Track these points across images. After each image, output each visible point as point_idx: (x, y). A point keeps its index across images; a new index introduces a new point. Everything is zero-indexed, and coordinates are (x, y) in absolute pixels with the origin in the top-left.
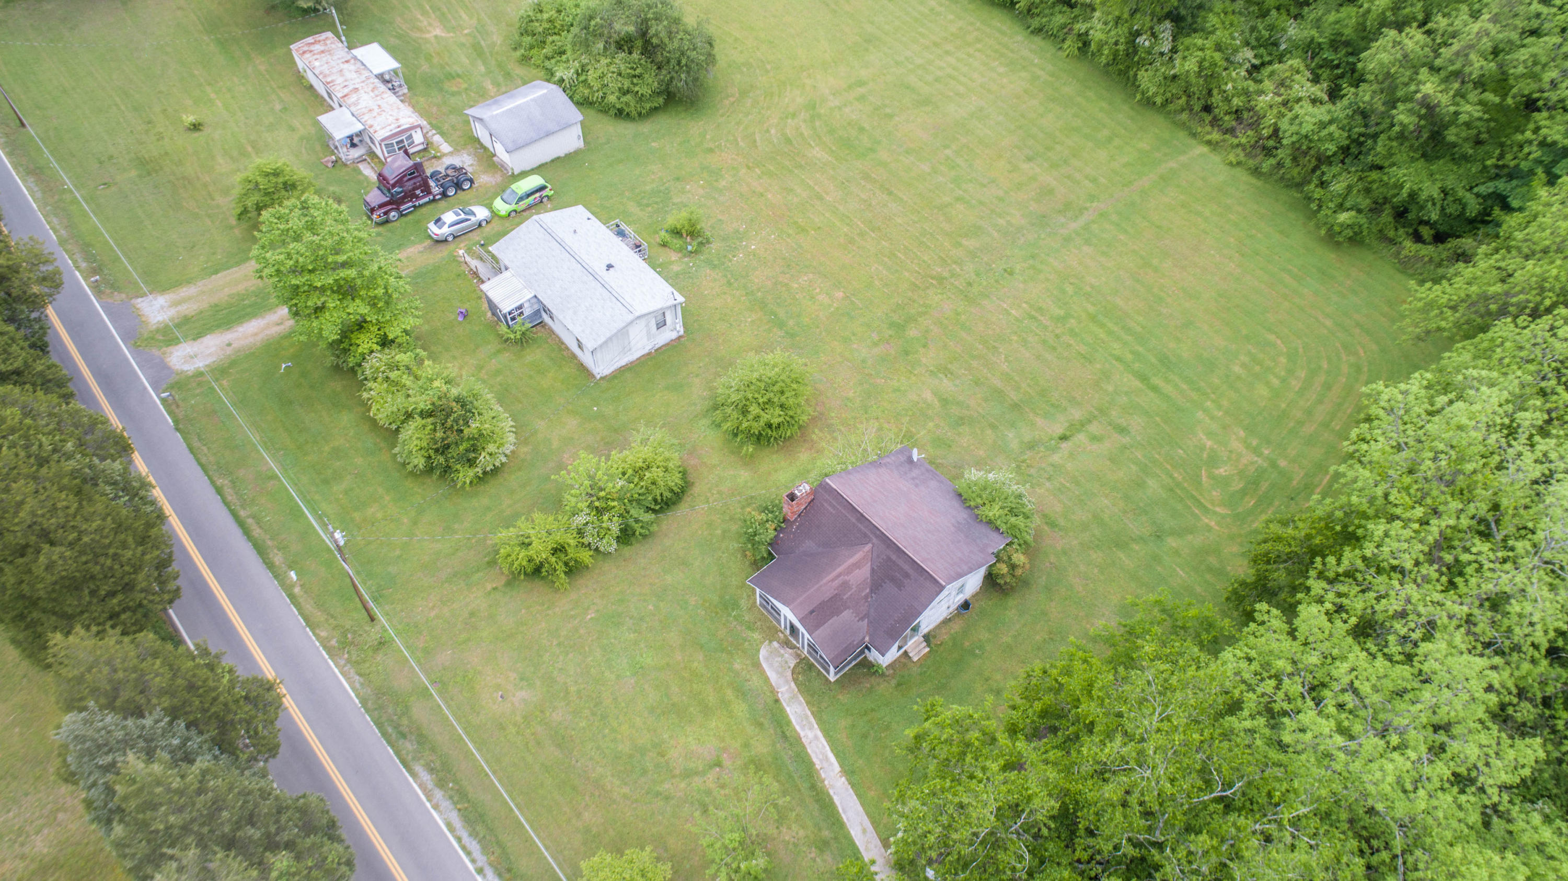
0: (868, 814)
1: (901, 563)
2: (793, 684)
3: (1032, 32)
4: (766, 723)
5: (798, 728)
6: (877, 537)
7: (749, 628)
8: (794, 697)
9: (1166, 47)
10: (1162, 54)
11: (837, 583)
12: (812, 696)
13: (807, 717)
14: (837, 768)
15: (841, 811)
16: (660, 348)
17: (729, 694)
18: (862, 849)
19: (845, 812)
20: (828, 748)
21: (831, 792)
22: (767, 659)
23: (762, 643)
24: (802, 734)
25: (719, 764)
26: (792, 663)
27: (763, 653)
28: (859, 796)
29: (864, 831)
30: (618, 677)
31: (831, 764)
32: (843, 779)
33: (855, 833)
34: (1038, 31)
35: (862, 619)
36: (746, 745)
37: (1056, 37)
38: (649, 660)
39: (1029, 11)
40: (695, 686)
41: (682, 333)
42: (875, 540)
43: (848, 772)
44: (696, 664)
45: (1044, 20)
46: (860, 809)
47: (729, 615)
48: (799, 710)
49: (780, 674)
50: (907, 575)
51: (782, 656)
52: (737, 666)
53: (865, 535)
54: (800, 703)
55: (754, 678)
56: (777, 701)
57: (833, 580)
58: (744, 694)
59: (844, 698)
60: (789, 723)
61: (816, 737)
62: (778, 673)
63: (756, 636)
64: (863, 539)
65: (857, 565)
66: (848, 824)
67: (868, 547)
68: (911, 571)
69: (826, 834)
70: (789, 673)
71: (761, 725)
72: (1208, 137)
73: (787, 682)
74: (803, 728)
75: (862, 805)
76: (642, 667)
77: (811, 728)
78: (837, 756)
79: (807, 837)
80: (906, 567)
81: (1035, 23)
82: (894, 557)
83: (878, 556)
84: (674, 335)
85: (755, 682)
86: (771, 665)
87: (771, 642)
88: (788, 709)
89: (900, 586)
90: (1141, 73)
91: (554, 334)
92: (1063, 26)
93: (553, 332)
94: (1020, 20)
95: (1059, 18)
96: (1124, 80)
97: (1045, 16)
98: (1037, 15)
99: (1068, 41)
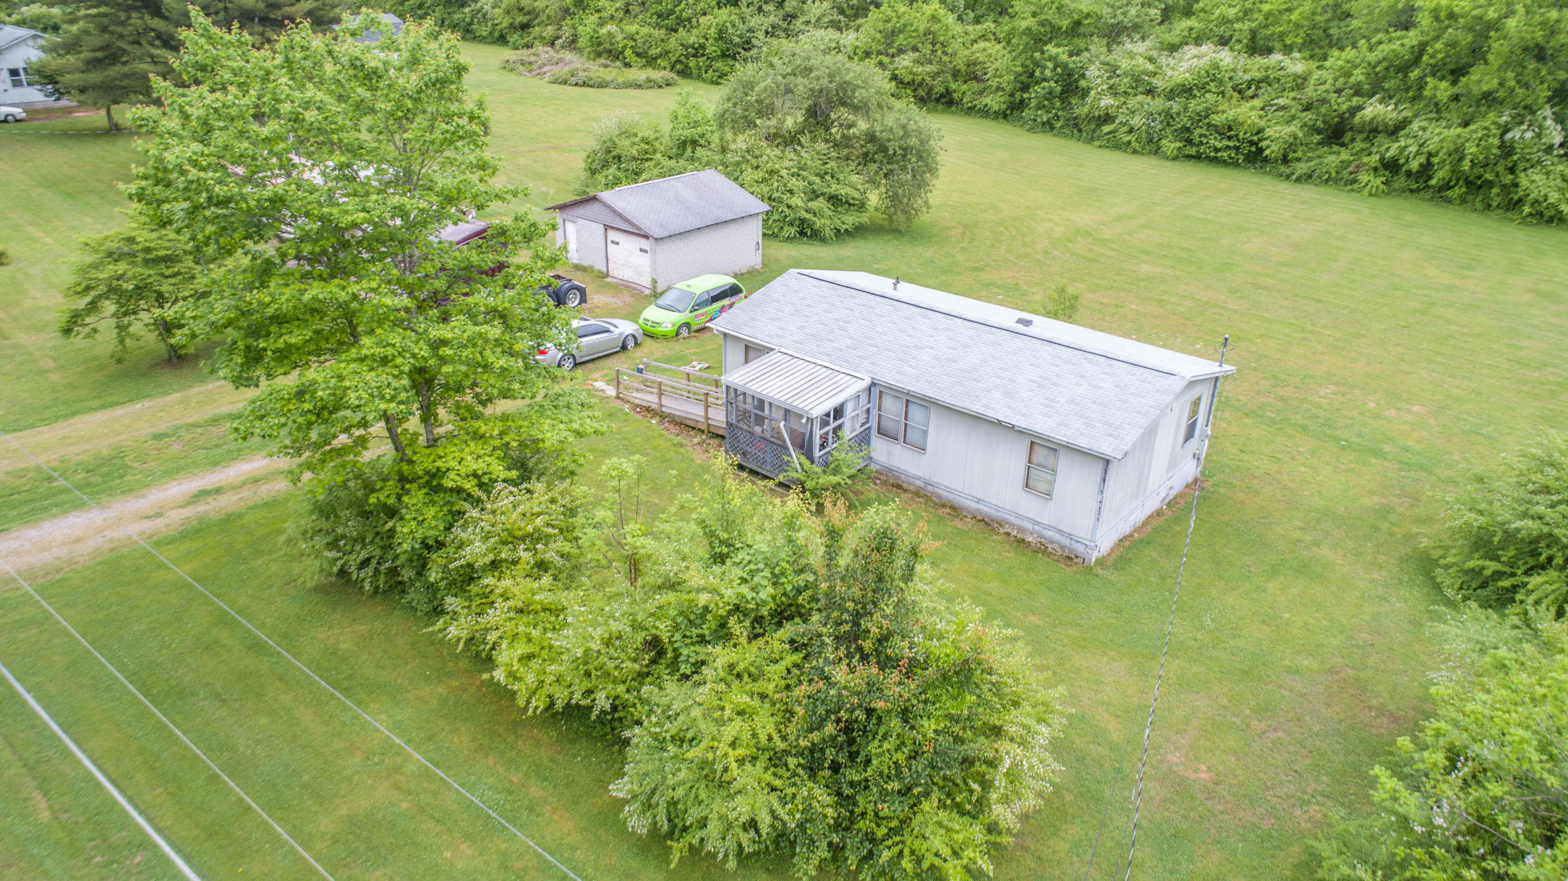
3: (1298, 180)
10: (1549, 149)
16: (1175, 500)
34: (1307, 178)
39: (1286, 156)
45: (1312, 164)
81: (1301, 168)
84: (1191, 472)
90: (1524, 178)
91: (905, 491)
92: (1345, 165)
93: (899, 487)
94: (1270, 173)
95: (1333, 158)
96: (1479, 206)
97: (1310, 159)
98: (1299, 160)
99: (1364, 177)
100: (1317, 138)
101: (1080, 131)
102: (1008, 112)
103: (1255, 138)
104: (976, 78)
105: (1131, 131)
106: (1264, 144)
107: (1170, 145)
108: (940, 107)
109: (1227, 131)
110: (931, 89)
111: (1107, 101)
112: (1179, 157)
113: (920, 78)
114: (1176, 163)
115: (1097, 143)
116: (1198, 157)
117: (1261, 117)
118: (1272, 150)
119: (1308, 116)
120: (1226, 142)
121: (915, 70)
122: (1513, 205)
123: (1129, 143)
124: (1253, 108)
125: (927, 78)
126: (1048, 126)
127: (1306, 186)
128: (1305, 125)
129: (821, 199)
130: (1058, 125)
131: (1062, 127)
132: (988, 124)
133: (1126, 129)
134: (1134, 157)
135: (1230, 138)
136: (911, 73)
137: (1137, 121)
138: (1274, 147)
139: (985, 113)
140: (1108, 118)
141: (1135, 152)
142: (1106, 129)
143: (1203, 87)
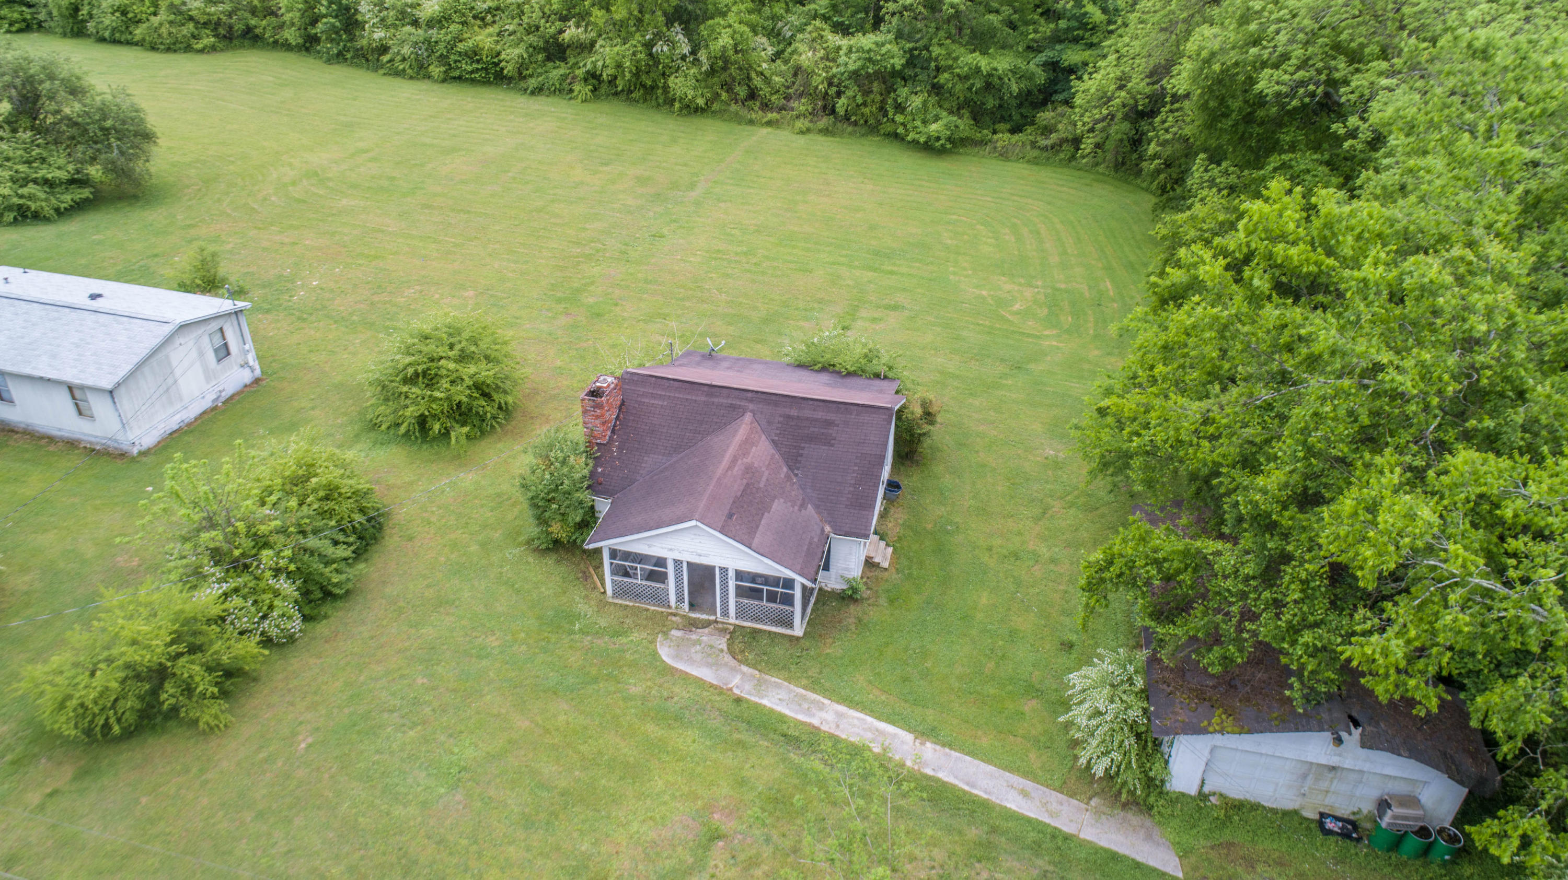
0: (1006, 768)
1: (807, 413)
2: (745, 669)
3: (533, 93)
4: (744, 736)
5: (800, 717)
6: (751, 401)
7: (617, 634)
8: (760, 683)
9: (686, 49)
10: (683, 58)
11: (737, 470)
12: (784, 668)
13: (804, 698)
14: (909, 737)
15: (966, 788)
16: (232, 397)
17: (652, 730)
18: (1046, 819)
19: (973, 786)
20: (869, 719)
21: (929, 771)
22: (677, 657)
23: (653, 642)
24: (816, 722)
25: (716, 836)
26: (722, 643)
27: (665, 653)
28: (972, 754)
29: (1024, 793)
30: (424, 804)
31: (895, 736)
32: (928, 745)
33: (1014, 803)
34: (538, 91)
35: (803, 506)
36: (742, 782)
37: (563, 90)
38: (470, 753)
39: (520, 74)
40: (583, 748)
41: (258, 372)
42: (751, 406)
43: (927, 733)
44: (562, 718)
45: (540, 79)
46: (990, 768)
47: (572, 632)
48: (783, 695)
49: (715, 665)
50: (829, 423)
51: (698, 642)
52: (636, 690)
53: (733, 407)
54: (778, 686)
55: (676, 689)
56: (738, 700)
57: (730, 468)
58: (678, 718)
59: (834, 649)
60: (782, 718)
61: (840, 715)
62: (709, 665)
63: (635, 636)
64: (735, 412)
65: (748, 443)
66: (993, 799)
67: (748, 417)
68: (831, 416)
69: (973, 833)
70: (728, 658)
71: (741, 744)
72: (765, 120)
73: (733, 669)
74: (808, 712)
75: (988, 761)
76: (463, 769)
77: (822, 707)
78: (893, 723)
79: (951, 855)
80: (819, 415)
81: (532, 83)
82: (794, 412)
83: (769, 423)
84: (246, 377)
85: (682, 693)
86: (691, 661)
87: (666, 634)
88: (765, 702)
89: (828, 441)
90: (672, 81)
91: (17, 433)
92: (564, 77)
93: (13, 431)
94: (513, 88)
95: (557, 72)
96: (654, 103)
97: (540, 75)
98: (531, 76)
99: (577, 88)
100: (540, 57)
101: (367, 60)
102: (308, 45)
103: (496, 60)
104: (273, 14)
105: (404, 59)
106: (503, 64)
107: (436, 70)
108: (246, 42)
109: (473, 55)
110: (231, 27)
111: (379, 34)
112: (447, 79)
113: (215, 17)
114: (445, 85)
115: (381, 72)
116: (459, 78)
117: (497, 42)
118: (509, 69)
119: (532, 39)
120: (475, 66)
121: (208, 10)
122: (671, 102)
123: (404, 70)
124: (490, 35)
125: (224, 18)
126: (340, 57)
127: (539, 98)
128: (531, 46)
129: (31, 185)
130: (349, 56)
131: (353, 58)
132: (291, 57)
133: (399, 58)
134: (411, 82)
135: (478, 61)
136: (205, 13)
137: (406, 50)
138: (510, 68)
139: (287, 47)
140: (384, 49)
141: (411, 78)
142: (385, 58)
143: (448, 19)
